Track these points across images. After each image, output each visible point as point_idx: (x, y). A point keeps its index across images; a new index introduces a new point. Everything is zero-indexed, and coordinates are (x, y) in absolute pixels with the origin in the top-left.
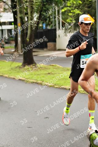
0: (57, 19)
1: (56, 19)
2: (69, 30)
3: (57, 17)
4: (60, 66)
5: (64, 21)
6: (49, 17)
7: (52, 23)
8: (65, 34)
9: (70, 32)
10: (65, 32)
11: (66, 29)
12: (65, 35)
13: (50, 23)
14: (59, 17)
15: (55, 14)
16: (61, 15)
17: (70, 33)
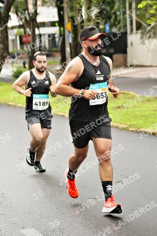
0: (127, 16)
1: (125, 16)
2: (148, 35)
3: (128, 12)
4: (136, 94)
5: (139, 20)
6: (115, 13)
7: (119, 23)
8: (141, 41)
9: (150, 37)
10: (142, 38)
11: (143, 34)
12: (142, 43)
13: (117, 23)
14: (131, 14)
15: (125, 7)
16: (134, 11)
17: (150, 39)
